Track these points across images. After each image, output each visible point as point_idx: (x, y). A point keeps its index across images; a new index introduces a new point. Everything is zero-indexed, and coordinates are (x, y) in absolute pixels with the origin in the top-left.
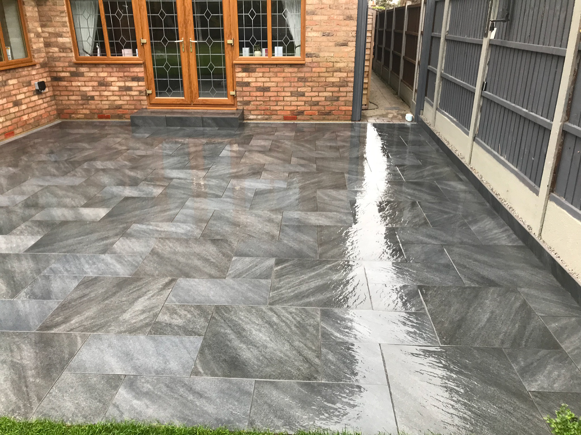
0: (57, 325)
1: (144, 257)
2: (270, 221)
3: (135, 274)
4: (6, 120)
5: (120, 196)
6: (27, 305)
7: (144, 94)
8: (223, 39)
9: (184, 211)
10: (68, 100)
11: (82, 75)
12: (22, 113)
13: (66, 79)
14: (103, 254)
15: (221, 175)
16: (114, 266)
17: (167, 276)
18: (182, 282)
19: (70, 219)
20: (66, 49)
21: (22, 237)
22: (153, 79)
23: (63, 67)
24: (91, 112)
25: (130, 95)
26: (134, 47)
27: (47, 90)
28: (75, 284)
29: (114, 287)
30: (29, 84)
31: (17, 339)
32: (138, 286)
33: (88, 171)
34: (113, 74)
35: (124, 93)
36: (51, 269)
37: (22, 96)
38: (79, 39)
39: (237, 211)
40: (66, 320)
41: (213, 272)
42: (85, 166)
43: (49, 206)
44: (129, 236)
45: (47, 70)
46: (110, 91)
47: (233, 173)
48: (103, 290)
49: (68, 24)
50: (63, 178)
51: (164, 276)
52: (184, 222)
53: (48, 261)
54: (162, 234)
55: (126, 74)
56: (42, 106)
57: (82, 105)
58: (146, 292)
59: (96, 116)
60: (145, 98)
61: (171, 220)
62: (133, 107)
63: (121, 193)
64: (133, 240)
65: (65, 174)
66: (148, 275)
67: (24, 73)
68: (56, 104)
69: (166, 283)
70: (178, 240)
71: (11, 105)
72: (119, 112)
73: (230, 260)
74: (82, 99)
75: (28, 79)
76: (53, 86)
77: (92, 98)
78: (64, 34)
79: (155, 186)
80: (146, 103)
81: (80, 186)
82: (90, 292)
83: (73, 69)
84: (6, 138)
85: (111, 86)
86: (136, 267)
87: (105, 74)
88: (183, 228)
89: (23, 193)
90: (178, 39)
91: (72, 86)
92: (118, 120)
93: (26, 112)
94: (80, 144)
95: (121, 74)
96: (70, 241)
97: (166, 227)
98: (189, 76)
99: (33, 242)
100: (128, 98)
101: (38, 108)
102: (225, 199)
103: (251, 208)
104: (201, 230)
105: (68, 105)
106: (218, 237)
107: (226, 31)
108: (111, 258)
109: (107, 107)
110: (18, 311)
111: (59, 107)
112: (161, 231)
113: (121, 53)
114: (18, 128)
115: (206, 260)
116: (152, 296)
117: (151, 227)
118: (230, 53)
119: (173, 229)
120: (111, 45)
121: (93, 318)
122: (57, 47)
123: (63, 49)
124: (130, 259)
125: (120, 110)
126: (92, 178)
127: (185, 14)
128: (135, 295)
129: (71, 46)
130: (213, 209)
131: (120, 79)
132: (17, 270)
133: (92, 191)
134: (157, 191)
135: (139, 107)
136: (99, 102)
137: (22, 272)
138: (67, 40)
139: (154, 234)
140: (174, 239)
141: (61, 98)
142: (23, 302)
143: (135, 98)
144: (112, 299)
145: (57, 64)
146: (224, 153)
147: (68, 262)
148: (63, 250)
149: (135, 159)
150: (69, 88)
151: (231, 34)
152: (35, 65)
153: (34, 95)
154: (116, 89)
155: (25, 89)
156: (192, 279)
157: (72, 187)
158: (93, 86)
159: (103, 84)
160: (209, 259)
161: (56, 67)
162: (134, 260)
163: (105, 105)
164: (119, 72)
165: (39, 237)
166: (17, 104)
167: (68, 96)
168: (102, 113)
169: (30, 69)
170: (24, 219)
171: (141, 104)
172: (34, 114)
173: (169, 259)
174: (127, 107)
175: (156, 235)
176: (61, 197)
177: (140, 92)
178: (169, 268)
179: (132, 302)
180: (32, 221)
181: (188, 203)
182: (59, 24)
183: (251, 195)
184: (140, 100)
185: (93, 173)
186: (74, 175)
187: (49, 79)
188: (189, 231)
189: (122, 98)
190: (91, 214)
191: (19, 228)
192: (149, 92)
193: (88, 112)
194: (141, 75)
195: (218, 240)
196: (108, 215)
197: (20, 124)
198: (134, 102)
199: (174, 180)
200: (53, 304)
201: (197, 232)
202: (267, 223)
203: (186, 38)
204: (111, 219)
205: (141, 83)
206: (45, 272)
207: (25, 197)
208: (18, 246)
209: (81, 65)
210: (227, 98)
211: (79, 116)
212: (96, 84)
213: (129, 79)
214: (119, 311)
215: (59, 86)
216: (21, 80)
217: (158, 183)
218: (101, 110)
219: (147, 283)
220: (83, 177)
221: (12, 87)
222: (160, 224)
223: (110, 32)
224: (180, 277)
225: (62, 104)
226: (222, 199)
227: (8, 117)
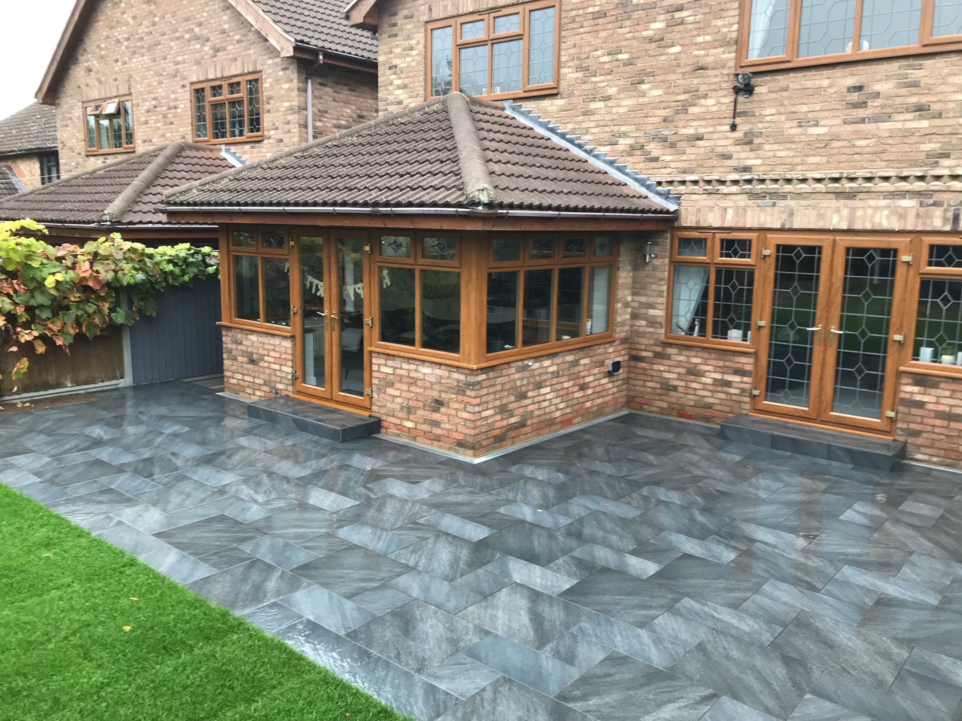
0: (574, 699)
1: (687, 650)
2: (886, 655)
3: (672, 669)
4: (568, 407)
5: (679, 550)
6: (550, 664)
7: (747, 394)
8: (887, 333)
9: (758, 598)
10: (644, 386)
11: (668, 357)
12: (586, 399)
13: (647, 360)
14: (639, 627)
15: (829, 553)
16: (649, 648)
17: (709, 687)
18: (726, 702)
19: (613, 567)
20: (656, 323)
21: (558, 575)
22: (765, 376)
23: (646, 345)
24: (669, 407)
25: (727, 393)
26: (746, 329)
27: (621, 371)
28: (601, 656)
29: (643, 676)
30: (602, 364)
31: (535, 699)
32: (672, 687)
33: (645, 499)
34: (709, 362)
35: (720, 389)
36: (581, 628)
37: (590, 379)
38: (674, 313)
39: (837, 622)
40: (584, 697)
41: (772, 704)
42: (645, 491)
43: (593, 541)
44: (677, 613)
45: (627, 346)
46: (700, 383)
47: (853, 555)
48: (630, 676)
49: (665, 294)
50: (615, 504)
51: (706, 685)
52: (754, 616)
53: (579, 616)
54: (719, 624)
55: (727, 364)
56: (611, 392)
57: (660, 395)
58: (678, 698)
59: (675, 413)
60: (748, 399)
61: (735, 606)
62: (727, 409)
63: (680, 546)
64: (680, 620)
65: (618, 498)
66: (687, 676)
67: (600, 351)
68: (627, 389)
69: (706, 696)
70: (738, 639)
71: (576, 388)
72: (708, 412)
73: (801, 696)
74: (661, 388)
75: (602, 357)
76: (629, 366)
77: (675, 388)
78: (658, 306)
79: (727, 546)
80: (748, 407)
81: (633, 521)
82: (616, 673)
83: (658, 349)
84: (562, 427)
85: (704, 376)
86: (675, 660)
87: (698, 361)
88: (748, 625)
89: (567, 514)
90: (813, 326)
91: (652, 369)
92: (703, 424)
93: (591, 397)
94: (645, 454)
95: (721, 363)
96: (607, 598)
97: (726, 616)
98: (821, 379)
99: (568, 586)
100: (723, 396)
101: (605, 393)
102: (824, 597)
103: (862, 624)
104: (772, 634)
105: (642, 392)
106: (795, 655)
107: (894, 320)
108: (649, 636)
109: (692, 403)
110: (541, 667)
111: (631, 394)
112: (718, 619)
113: (726, 334)
114: (578, 416)
115: (768, 685)
116: (685, 707)
117: (706, 609)
118: (896, 354)
119: (734, 622)
120: (715, 323)
121: (612, 707)
122: (645, 319)
123: (652, 323)
124: (670, 646)
125: (710, 410)
126: (650, 513)
127: (830, 293)
128: (665, 697)
129: (662, 320)
130: (800, 606)
131: (718, 369)
132: (547, 618)
133: (646, 533)
134: (729, 556)
135: (736, 410)
136: (683, 395)
137: (551, 620)
138: (659, 313)
139: (707, 621)
140: (732, 636)
141: (636, 382)
142: (547, 657)
143: (734, 398)
144: (638, 692)
145: (641, 340)
146: (849, 515)
147: (600, 624)
148: (598, 607)
149: (711, 494)
150: (649, 372)
151: (901, 326)
152: (614, 341)
153: (605, 377)
154: (709, 381)
155: (596, 370)
156: (740, 704)
157: (622, 519)
158: (679, 374)
159: (694, 372)
160: (772, 684)
161: (638, 344)
162: (674, 649)
163: (691, 399)
164: (718, 359)
165: (575, 582)
166: (583, 387)
167: (645, 381)
168: (683, 410)
169: (607, 346)
170: (565, 553)
171: (740, 408)
172: (599, 401)
173: (718, 663)
174: (719, 408)
175: (709, 623)
176: (608, 532)
177: (743, 390)
178: (715, 676)
179: (659, 706)
180: (572, 557)
181: (766, 587)
182: (655, 293)
183: (869, 602)
184: (740, 402)
185: (652, 506)
186: (629, 503)
187: (627, 358)
188: (756, 631)
189: (715, 395)
190: (638, 567)
191: (556, 561)
192: (756, 392)
193: (665, 405)
194: (749, 368)
195: (793, 659)
196: (657, 575)
197: (581, 412)
198: (731, 403)
199: (757, 544)
200: (575, 673)
201: (767, 638)
202: (878, 658)
203: (826, 327)
204: (659, 581)
205: (746, 379)
206: (574, 629)
207: (569, 521)
208: (552, 586)
209: (670, 345)
210: (879, 421)
211: (652, 409)
212: (683, 371)
213: (731, 371)
214: (642, 710)
215: (636, 367)
216: (594, 359)
217: (733, 543)
218: (684, 405)
219: (683, 687)
220: (638, 508)
221: (582, 368)
222: (720, 608)
223: (716, 307)
224: (726, 694)
225: (635, 391)
226: (819, 595)
227: (570, 403)
